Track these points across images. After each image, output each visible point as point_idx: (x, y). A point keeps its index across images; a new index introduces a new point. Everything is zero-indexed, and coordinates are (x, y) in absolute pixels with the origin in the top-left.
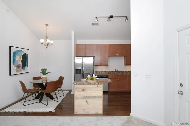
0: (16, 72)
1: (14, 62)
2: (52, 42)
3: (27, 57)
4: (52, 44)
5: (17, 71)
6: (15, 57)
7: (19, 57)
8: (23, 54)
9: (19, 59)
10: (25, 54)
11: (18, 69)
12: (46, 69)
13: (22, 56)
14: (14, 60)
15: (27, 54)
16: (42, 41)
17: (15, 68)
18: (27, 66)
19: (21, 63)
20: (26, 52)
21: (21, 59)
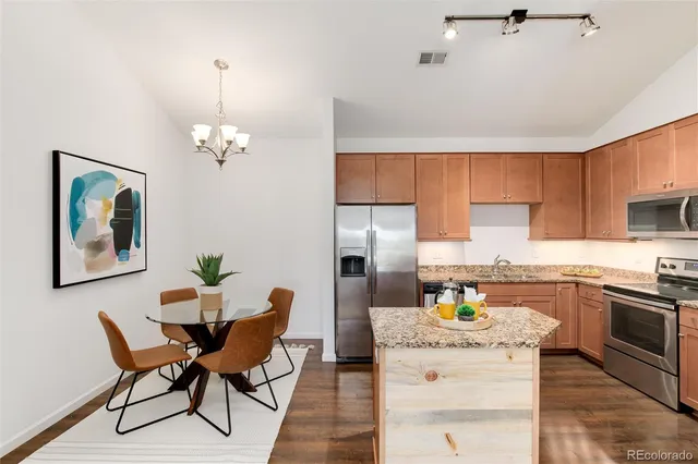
0: (84, 269)
1: (75, 227)
2: (243, 140)
3: (138, 206)
4: (243, 149)
5: (90, 267)
6: (79, 204)
7: (99, 204)
8: (117, 192)
9: (99, 213)
10: (129, 190)
11: (95, 256)
12: (219, 259)
13: (113, 200)
14: (75, 215)
15: (138, 194)
17: (82, 253)
18: (138, 245)
19: (112, 230)
20: (134, 184)
21: (111, 215)
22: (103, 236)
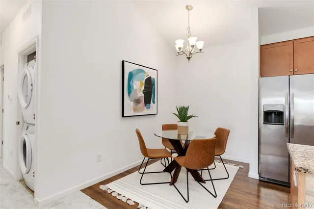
0: (133, 111)
1: (129, 92)
2: (200, 45)
3: (154, 85)
4: (201, 50)
5: (135, 110)
6: (131, 83)
8: (146, 78)
9: (138, 87)
10: (150, 77)
11: (137, 105)
13: (144, 82)
14: (130, 87)
15: (154, 79)
16: (179, 44)
17: (132, 103)
18: (154, 102)
19: (143, 95)
20: (152, 74)
21: (143, 88)
22: (140, 97)
